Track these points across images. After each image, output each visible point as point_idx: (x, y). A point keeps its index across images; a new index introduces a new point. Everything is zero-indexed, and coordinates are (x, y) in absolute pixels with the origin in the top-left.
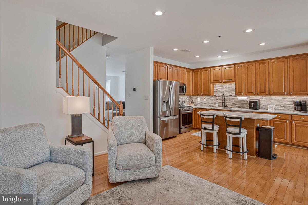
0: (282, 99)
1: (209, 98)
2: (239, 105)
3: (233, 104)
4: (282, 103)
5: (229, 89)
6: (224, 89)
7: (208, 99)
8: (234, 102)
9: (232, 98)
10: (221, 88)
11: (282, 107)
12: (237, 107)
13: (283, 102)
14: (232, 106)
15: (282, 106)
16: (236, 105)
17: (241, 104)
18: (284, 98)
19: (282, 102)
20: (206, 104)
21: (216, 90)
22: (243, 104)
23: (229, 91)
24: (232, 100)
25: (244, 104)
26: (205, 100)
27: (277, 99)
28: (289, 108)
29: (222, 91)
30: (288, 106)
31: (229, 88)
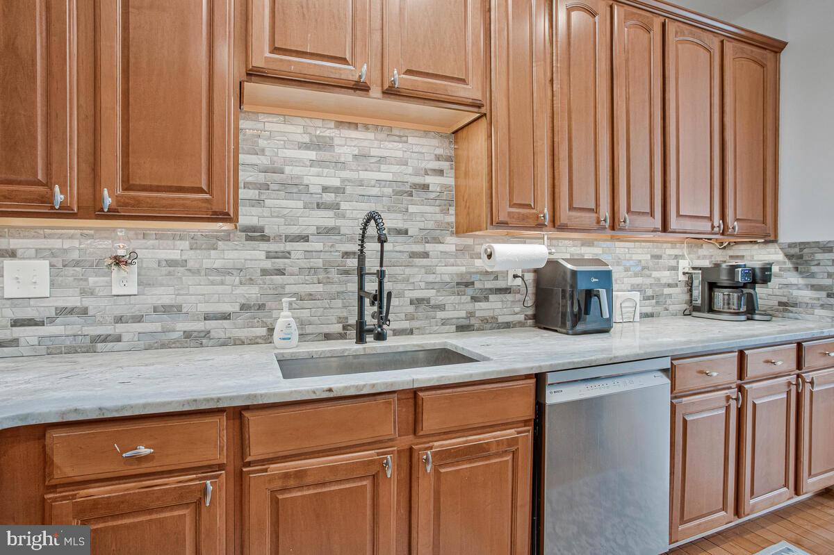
0: (649, 257)
1: (174, 255)
2: (458, 306)
3: (417, 302)
4: (648, 281)
5: (389, 177)
6: (346, 174)
7: (171, 263)
8: (430, 285)
9: (413, 255)
10: (312, 155)
11: (648, 298)
12: (445, 322)
13: (655, 274)
14: (411, 318)
15: (649, 292)
16: (441, 307)
17: (474, 299)
18: (657, 252)
19: (650, 276)
20: (139, 319)
21: (261, 178)
22: (487, 299)
23: (388, 191)
24: (408, 271)
25: (491, 297)
26: (124, 282)
27: (635, 257)
28: (669, 301)
29: (325, 189)
30: (667, 291)
31: (383, 167)
